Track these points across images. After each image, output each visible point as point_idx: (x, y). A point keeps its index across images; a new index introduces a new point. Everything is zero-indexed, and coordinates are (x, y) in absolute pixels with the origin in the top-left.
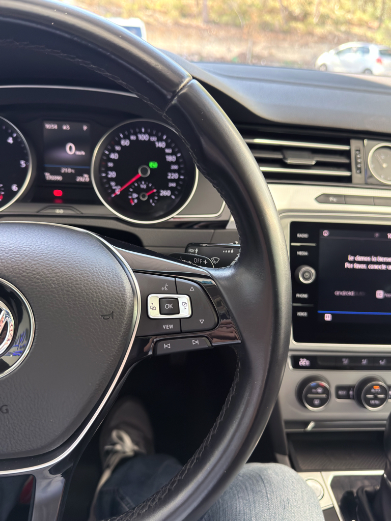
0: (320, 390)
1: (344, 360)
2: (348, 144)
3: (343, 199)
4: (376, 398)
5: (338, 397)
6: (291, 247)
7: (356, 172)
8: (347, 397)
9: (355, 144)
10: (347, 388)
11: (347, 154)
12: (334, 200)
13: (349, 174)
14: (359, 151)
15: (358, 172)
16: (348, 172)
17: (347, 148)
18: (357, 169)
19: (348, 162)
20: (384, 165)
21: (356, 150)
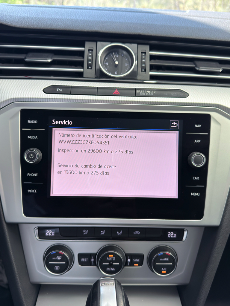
0: (59, 258)
1: (84, 231)
2: (83, 46)
3: (69, 91)
4: (111, 265)
5: (81, 263)
6: (22, 132)
7: (88, 68)
8: (89, 264)
9: (89, 45)
10: (89, 256)
11: (81, 54)
12: (61, 90)
13: (82, 70)
14: (92, 50)
15: (90, 67)
16: (81, 68)
17: (82, 49)
18: (89, 65)
19: (82, 60)
20: (117, 63)
21: (89, 50)
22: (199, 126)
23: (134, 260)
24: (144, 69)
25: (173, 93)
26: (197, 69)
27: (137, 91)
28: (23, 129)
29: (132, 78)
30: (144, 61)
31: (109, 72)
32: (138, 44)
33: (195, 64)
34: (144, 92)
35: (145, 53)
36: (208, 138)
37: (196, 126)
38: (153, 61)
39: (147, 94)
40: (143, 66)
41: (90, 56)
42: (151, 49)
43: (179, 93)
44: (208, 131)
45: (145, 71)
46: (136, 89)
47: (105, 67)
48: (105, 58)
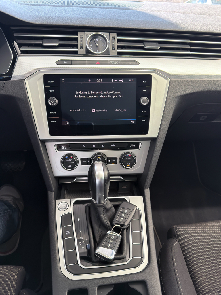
1: (83, 146)
2: (77, 35)
3: (70, 63)
5: (83, 164)
6: (45, 88)
7: (81, 49)
8: (87, 164)
9: (80, 34)
10: (87, 159)
11: (76, 39)
12: (66, 63)
13: (77, 50)
14: (82, 37)
15: (82, 48)
16: (76, 49)
17: (76, 36)
18: (81, 47)
19: (77, 43)
20: (97, 44)
21: (80, 37)
22: (145, 82)
23: (112, 161)
24: (114, 48)
25: (130, 63)
26: (145, 47)
27: (110, 62)
28: (46, 86)
29: (107, 54)
30: (113, 43)
31: (93, 50)
32: (110, 32)
33: (144, 44)
34: (114, 63)
35: (114, 38)
36: (150, 88)
37: (144, 82)
38: (119, 43)
39: (116, 64)
40: (113, 47)
41: (82, 41)
42: (117, 36)
43: (134, 62)
44: (151, 84)
45: (114, 49)
46: (109, 61)
47: (91, 47)
48: (90, 42)
